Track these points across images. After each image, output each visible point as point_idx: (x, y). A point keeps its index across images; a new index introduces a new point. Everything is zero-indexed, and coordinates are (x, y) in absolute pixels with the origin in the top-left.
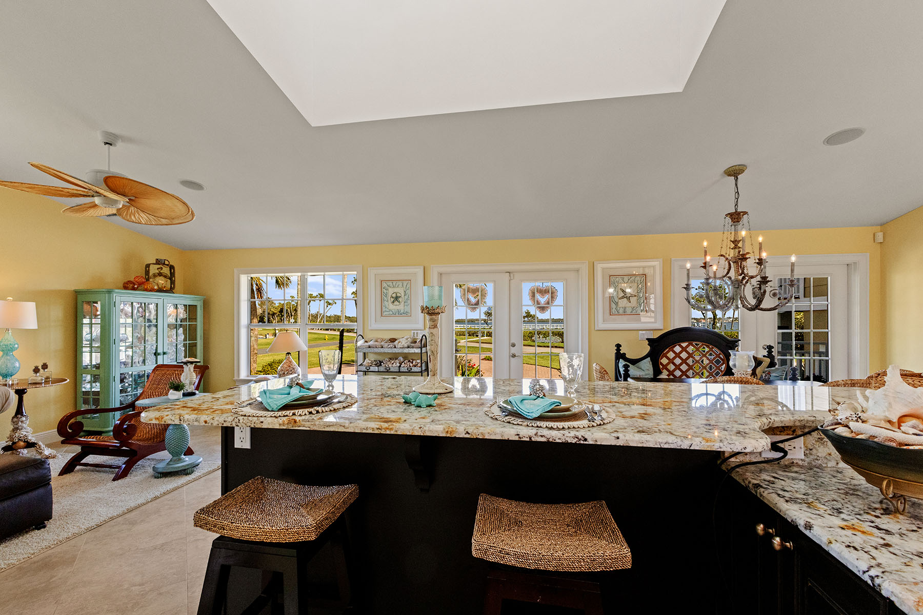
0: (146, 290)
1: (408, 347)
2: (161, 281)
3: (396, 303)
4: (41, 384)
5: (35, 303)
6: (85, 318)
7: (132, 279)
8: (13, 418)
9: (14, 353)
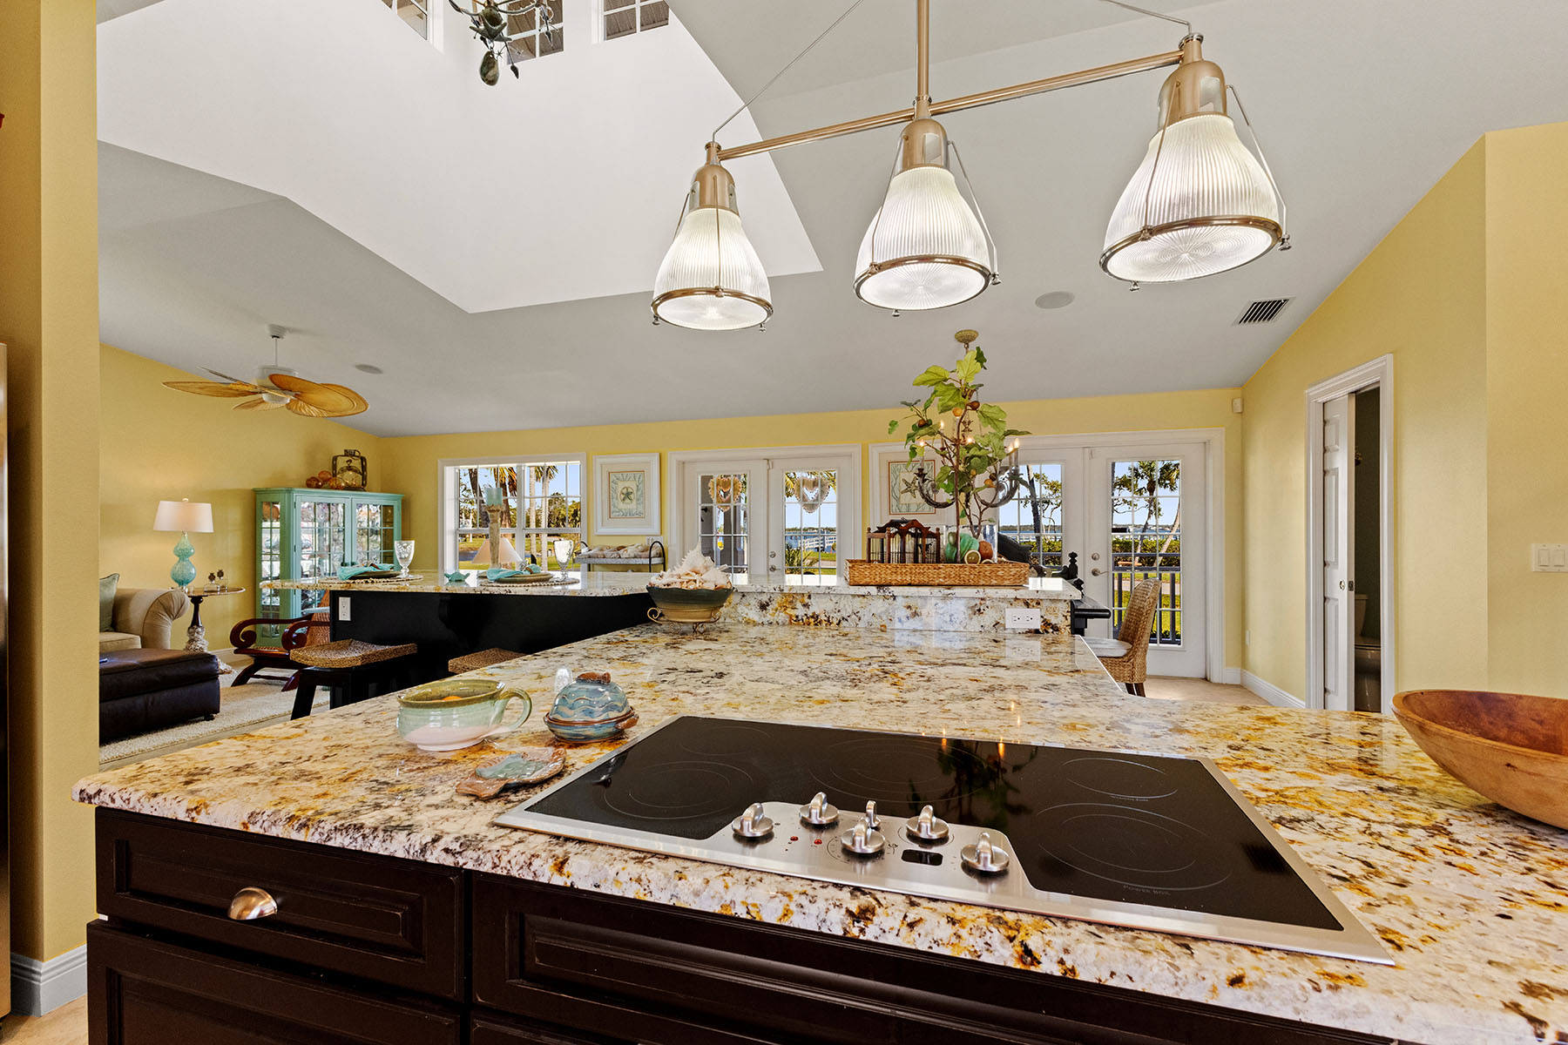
0: (332, 488)
1: (635, 557)
2: (349, 477)
3: (627, 501)
4: (217, 592)
5: (210, 505)
6: (266, 521)
7: (317, 476)
8: (189, 628)
9: (190, 559)
